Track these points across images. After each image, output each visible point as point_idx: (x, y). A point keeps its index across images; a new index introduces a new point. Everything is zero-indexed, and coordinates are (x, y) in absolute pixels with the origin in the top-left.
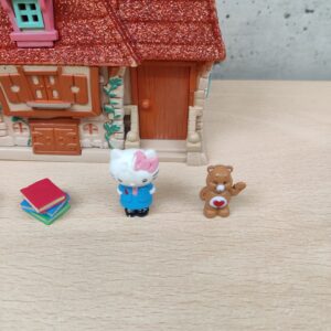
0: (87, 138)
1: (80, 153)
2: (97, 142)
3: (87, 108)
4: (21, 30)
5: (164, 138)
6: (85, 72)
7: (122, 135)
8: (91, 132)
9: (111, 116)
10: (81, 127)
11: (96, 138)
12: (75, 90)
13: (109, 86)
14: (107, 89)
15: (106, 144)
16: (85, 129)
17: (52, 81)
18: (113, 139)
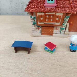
0: (55, 31)
1: (53, 35)
2: (57, 32)
3: (59, 24)
4: (47, 3)
5: (73, 31)
6: (61, 15)
7: (64, 31)
8: (56, 30)
9: (63, 26)
10: (54, 28)
11: (57, 31)
12: (57, 19)
13: (65, 18)
14: (65, 19)
15: (59, 33)
16: (55, 29)
17: (52, 17)
18: (61, 32)
